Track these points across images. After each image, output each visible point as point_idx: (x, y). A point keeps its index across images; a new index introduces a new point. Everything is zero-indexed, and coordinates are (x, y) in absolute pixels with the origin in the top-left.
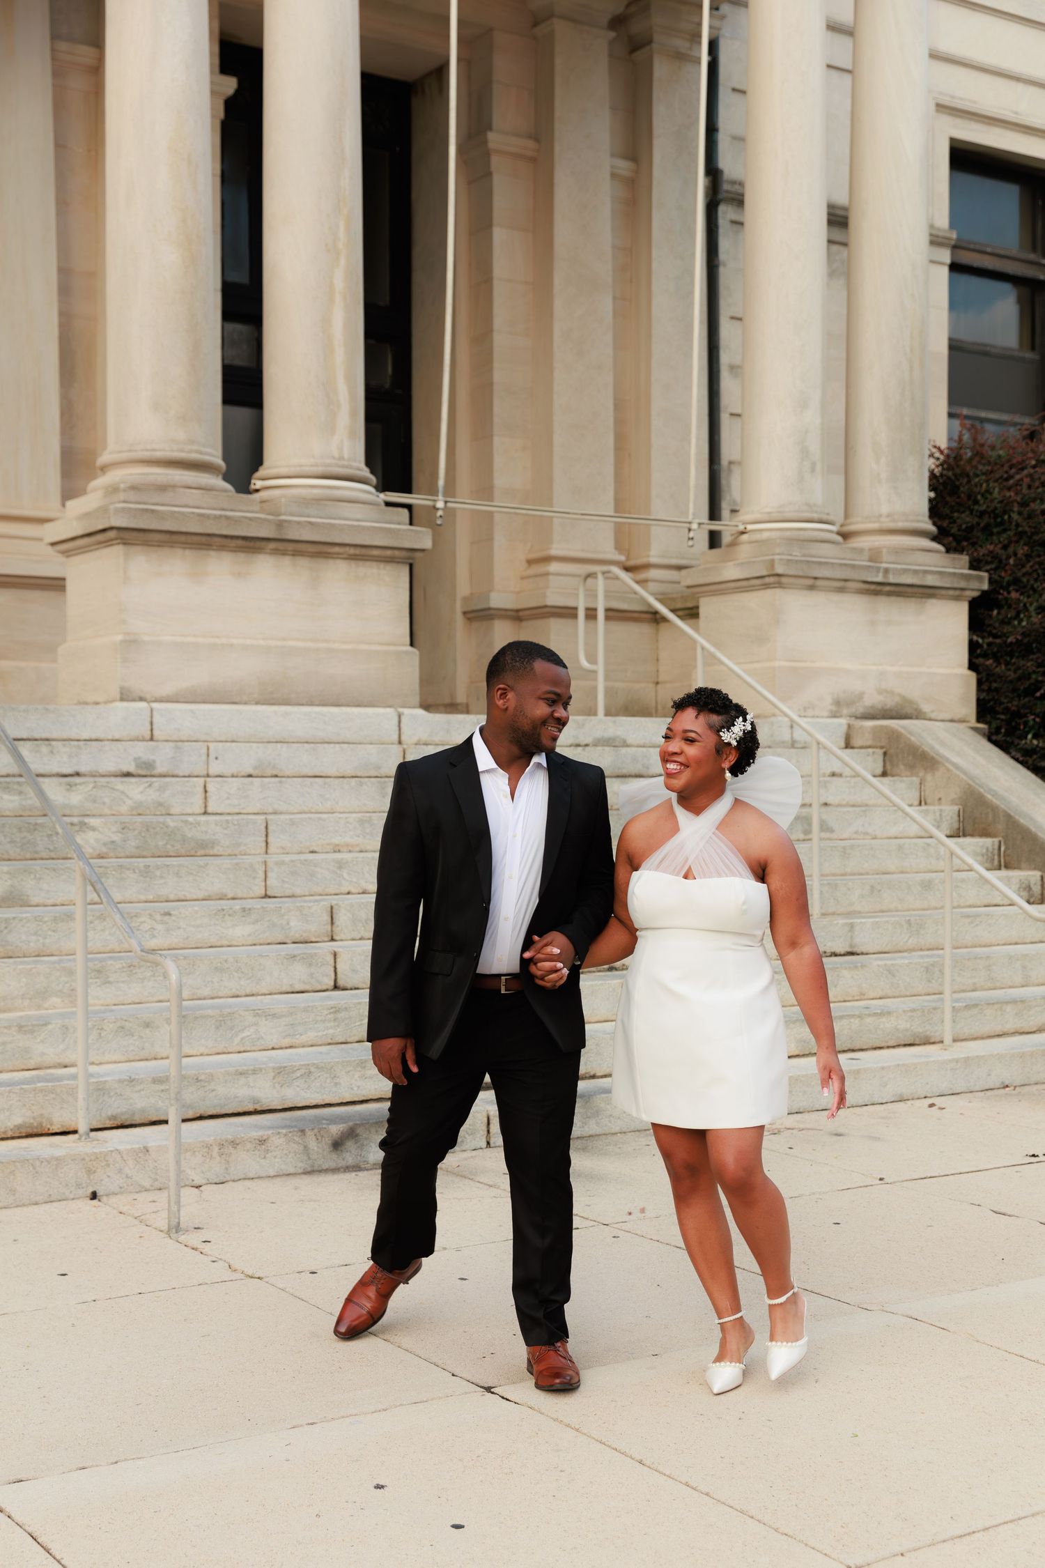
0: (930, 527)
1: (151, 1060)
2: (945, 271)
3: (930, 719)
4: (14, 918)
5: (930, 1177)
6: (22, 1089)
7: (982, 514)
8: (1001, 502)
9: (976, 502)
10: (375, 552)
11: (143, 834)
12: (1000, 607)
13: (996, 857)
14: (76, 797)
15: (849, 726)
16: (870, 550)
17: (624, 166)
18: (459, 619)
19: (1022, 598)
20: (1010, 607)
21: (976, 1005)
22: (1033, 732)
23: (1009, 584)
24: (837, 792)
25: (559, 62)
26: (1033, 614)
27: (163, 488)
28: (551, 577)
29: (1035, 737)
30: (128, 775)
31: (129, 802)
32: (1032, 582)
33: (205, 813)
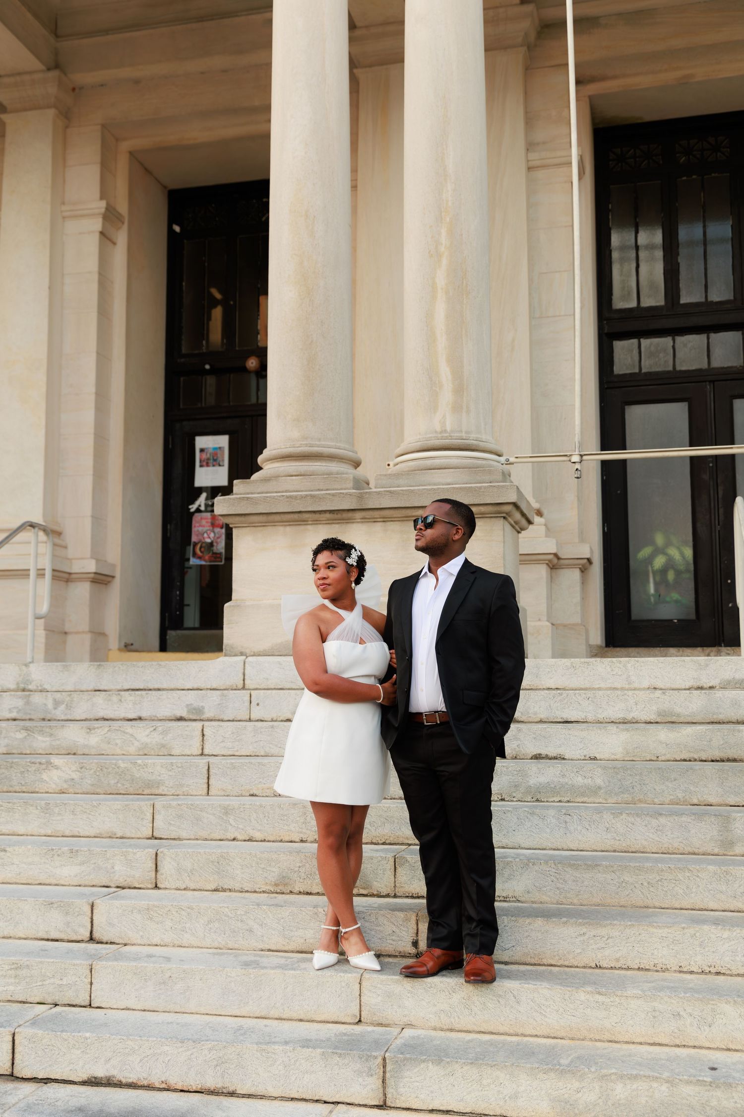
11: (98, 774)
14: (94, 740)
30: (181, 719)
31: (137, 744)
33: (202, 754)
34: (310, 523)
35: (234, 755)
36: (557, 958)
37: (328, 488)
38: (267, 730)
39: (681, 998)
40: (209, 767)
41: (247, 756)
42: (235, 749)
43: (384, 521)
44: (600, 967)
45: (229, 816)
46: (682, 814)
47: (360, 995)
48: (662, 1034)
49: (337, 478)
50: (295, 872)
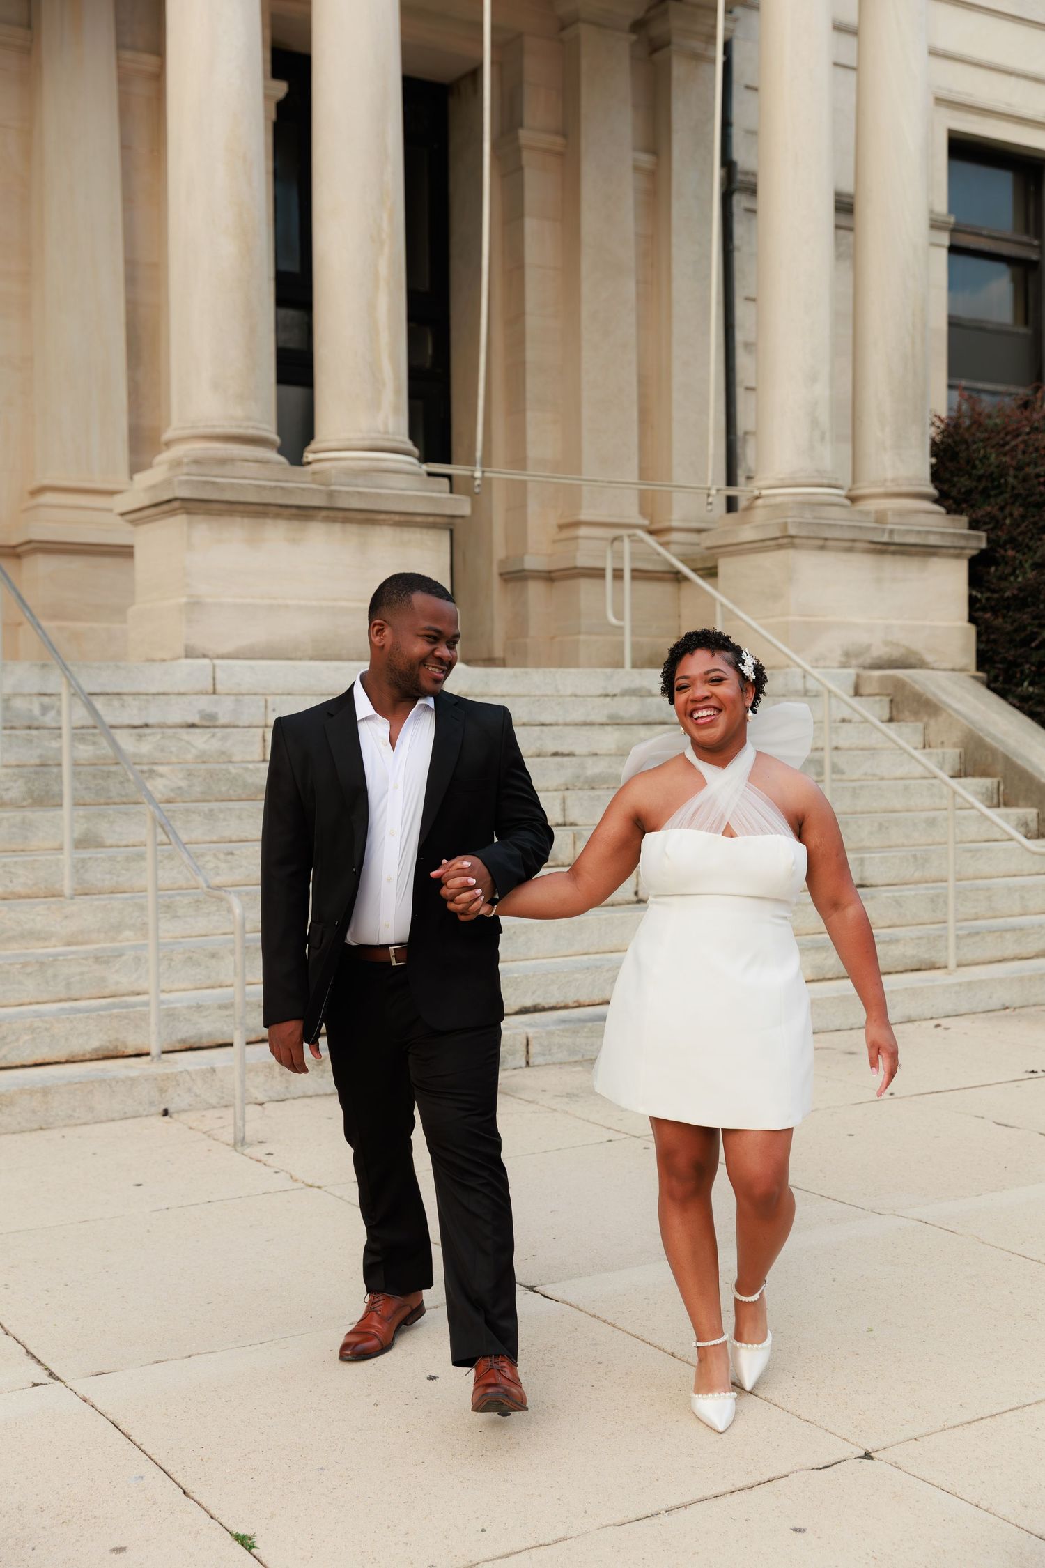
0: (931, 490)
1: (217, 987)
2: (944, 253)
3: (933, 669)
4: (90, 858)
5: (937, 1092)
6: (99, 1015)
7: (980, 478)
8: (998, 466)
9: (974, 467)
10: (418, 519)
11: (207, 781)
12: (997, 564)
13: (995, 796)
14: (145, 748)
15: (858, 676)
16: (876, 512)
17: (645, 159)
18: (496, 582)
19: (1017, 555)
20: (1006, 563)
21: (977, 933)
22: (1029, 679)
23: (1006, 542)
24: (846, 737)
25: (585, 64)
26: (1028, 570)
27: (223, 462)
28: (580, 541)
29: (1031, 684)
30: (193, 726)
31: (194, 751)
32: (1027, 540)
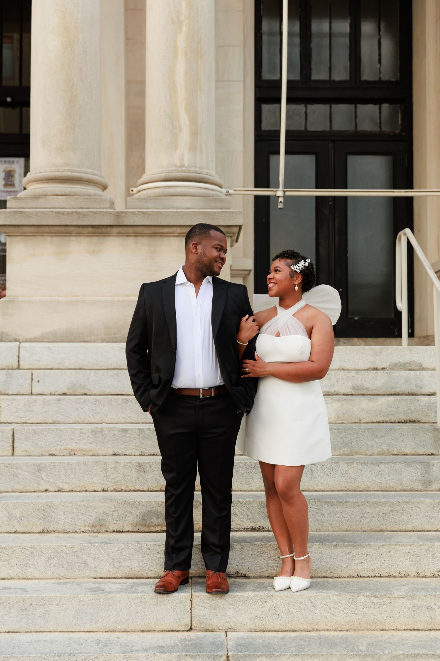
34: (74, 234)
35: (26, 423)
36: (329, 571)
37: (89, 207)
38: (54, 402)
39: (433, 596)
40: (13, 433)
41: (38, 423)
42: (27, 418)
43: (135, 236)
44: (360, 576)
45: (42, 472)
46: (396, 462)
47: (191, 609)
48: (419, 622)
49: (96, 199)
50: (110, 515)
